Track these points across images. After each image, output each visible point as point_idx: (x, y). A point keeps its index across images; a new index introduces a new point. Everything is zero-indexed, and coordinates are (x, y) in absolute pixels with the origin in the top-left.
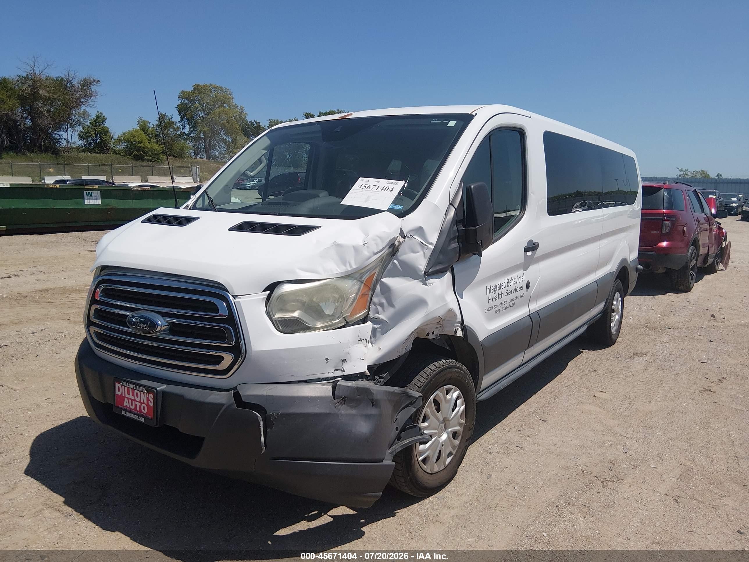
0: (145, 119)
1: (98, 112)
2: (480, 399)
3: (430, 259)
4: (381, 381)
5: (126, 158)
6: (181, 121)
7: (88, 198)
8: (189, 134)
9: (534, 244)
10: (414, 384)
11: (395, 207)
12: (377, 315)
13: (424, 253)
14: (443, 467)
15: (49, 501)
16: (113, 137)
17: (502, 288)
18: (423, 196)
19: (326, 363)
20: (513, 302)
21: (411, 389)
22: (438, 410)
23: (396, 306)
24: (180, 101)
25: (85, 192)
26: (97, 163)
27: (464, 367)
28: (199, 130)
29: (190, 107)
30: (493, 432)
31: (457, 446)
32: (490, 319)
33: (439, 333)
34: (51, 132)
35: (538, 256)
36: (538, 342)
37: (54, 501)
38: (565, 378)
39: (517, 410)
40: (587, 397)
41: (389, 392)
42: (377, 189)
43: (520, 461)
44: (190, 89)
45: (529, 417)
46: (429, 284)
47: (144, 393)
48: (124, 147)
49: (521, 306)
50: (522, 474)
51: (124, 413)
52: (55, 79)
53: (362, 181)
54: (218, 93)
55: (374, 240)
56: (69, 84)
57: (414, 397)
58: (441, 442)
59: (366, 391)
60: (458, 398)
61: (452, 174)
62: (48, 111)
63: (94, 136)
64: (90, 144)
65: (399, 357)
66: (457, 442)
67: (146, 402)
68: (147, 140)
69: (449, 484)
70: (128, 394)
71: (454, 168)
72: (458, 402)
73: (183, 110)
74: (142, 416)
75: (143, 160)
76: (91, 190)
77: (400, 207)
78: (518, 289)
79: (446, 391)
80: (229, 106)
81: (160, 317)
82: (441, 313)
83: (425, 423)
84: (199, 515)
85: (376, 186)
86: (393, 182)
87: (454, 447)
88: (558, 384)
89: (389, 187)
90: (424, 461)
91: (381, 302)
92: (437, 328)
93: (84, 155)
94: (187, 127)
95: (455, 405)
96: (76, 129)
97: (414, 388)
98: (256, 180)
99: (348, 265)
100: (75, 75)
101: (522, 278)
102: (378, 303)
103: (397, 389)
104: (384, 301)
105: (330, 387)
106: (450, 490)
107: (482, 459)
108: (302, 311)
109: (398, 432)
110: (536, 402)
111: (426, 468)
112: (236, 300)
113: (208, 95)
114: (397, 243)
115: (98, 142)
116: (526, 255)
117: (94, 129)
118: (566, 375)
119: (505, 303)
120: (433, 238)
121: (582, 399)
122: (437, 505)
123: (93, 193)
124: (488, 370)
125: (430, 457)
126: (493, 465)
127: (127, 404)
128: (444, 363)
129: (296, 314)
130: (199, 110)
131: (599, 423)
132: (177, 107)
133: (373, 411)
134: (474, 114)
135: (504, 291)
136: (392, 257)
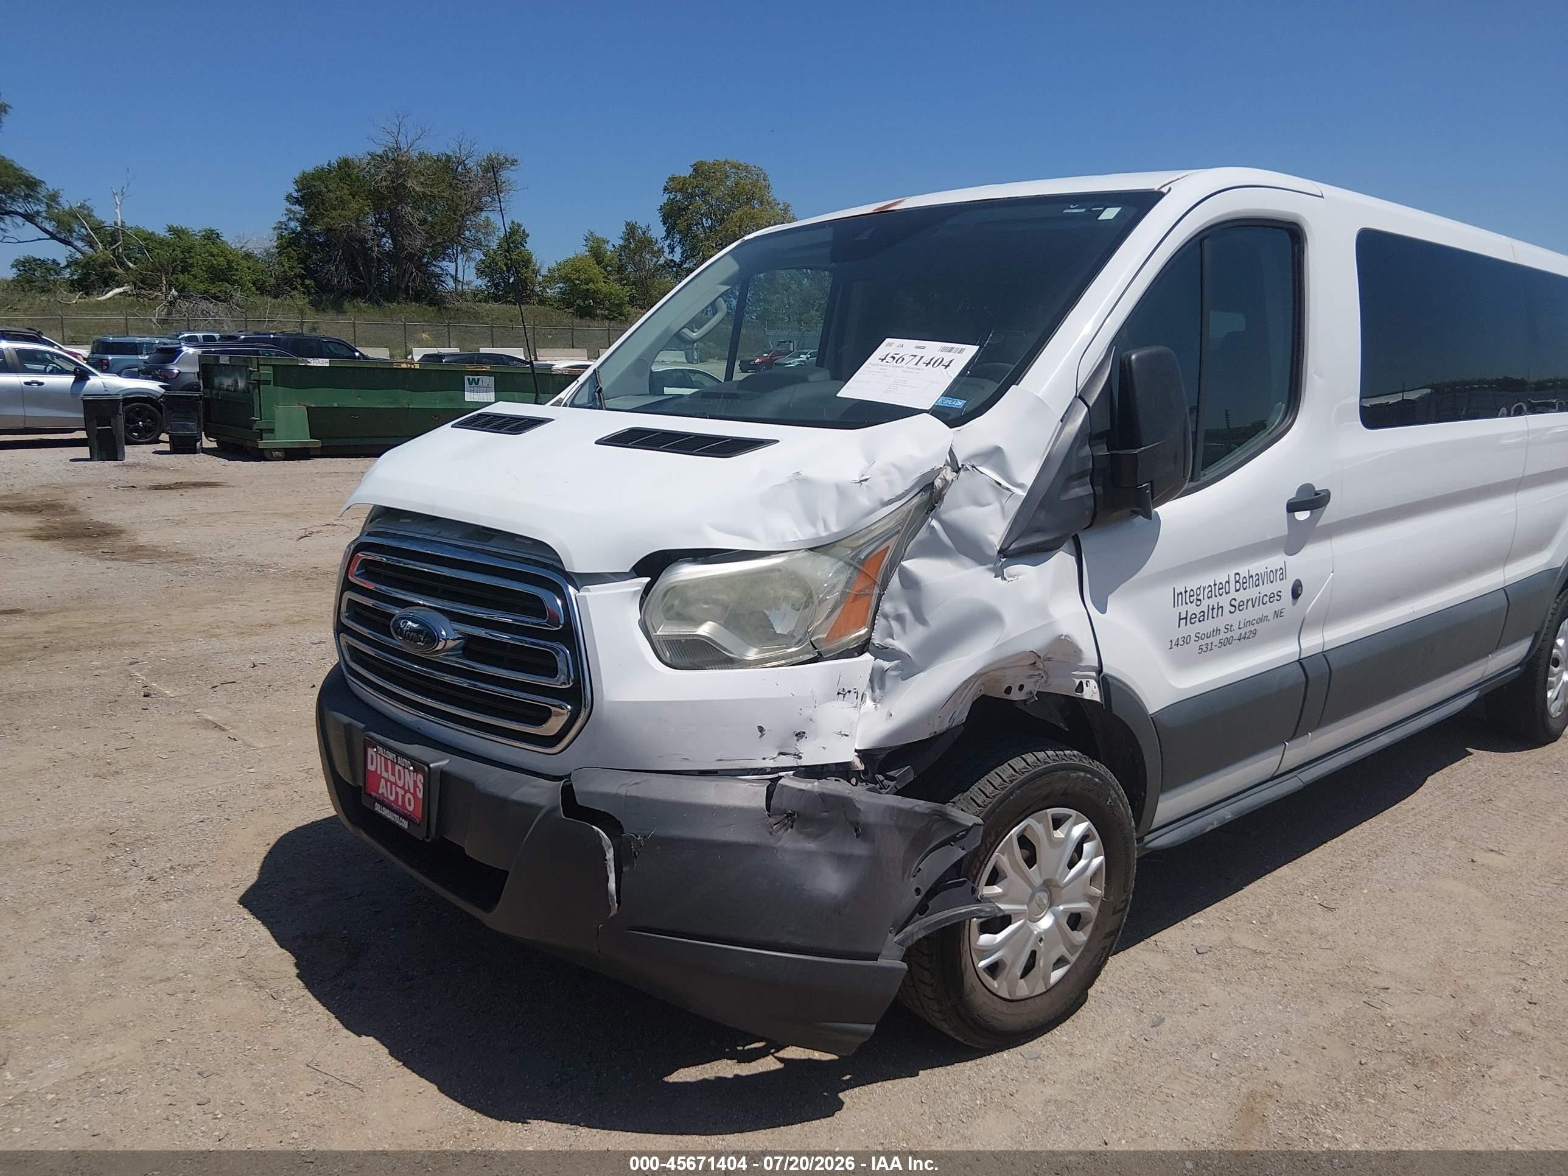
0: (599, 234)
1: (513, 222)
2: (1152, 845)
3: (1015, 521)
4: (889, 786)
5: (561, 312)
6: (666, 238)
7: (472, 389)
8: (682, 262)
9: (1316, 494)
10: (971, 798)
11: (949, 402)
12: (889, 641)
13: (1003, 507)
14: (1040, 989)
15: (250, 967)
16: (539, 271)
17: (1221, 595)
18: (1016, 377)
19: (761, 736)
20: (1252, 628)
21: (962, 810)
22: (1031, 861)
23: (930, 622)
24: (666, 196)
25: (466, 377)
26: (509, 323)
27: (1103, 769)
28: (701, 254)
29: (687, 208)
30: (1196, 922)
31: (1081, 946)
32: (1183, 664)
33: (1037, 690)
34: (427, 262)
35: (1325, 523)
36: (1321, 727)
37: (258, 968)
38: (1411, 813)
39: (1268, 877)
40: (1453, 861)
41: (900, 810)
42: (916, 364)
43: (1243, 995)
44: (687, 172)
45: (1294, 896)
46: (1010, 576)
47: (410, 771)
48: (559, 290)
49: (1277, 636)
50: (1240, 1025)
51: (377, 807)
52: (436, 158)
53: (890, 346)
54: (740, 177)
55: (886, 473)
56: (460, 167)
57: (964, 825)
58: (1035, 932)
59: (843, 804)
60: (1085, 838)
61: (1088, 329)
62: (423, 222)
63: (505, 268)
64: (497, 286)
65: (933, 735)
66: (1081, 937)
67: (412, 791)
68: (601, 276)
69: (1058, 1028)
70: (386, 770)
71: (1096, 315)
72: (1087, 847)
73: (672, 216)
74: (405, 817)
75: (593, 317)
76: (478, 373)
77: (960, 403)
78: (1266, 599)
79: (1053, 819)
80: (762, 203)
81: (445, 620)
82: (1036, 643)
83: (995, 886)
84: (516, 1026)
85: (915, 356)
86: (953, 348)
87: (1072, 948)
88: (1388, 827)
89: (943, 359)
90: (994, 969)
91: (898, 613)
92: (1031, 676)
93: (487, 306)
94: (678, 250)
95: (1079, 851)
96: (472, 255)
97: (969, 806)
98: (805, 354)
99: (821, 525)
100: (472, 150)
101: (1279, 573)
102: (893, 615)
103: (921, 805)
104: (906, 610)
105: (763, 790)
106: (1056, 1041)
107: (1150, 981)
108: (720, 624)
109: (919, 897)
110: (1321, 863)
111: (996, 986)
112: (581, 593)
113: (721, 182)
114: (938, 483)
115: (511, 281)
116: (1292, 522)
117: (506, 256)
118: (1414, 806)
119: (1228, 628)
120: (1027, 473)
121: (1439, 864)
122: (1017, 1070)
123: (480, 380)
124: (1171, 783)
125: (1005, 964)
126: (1173, 997)
127: (384, 791)
128: (1048, 756)
129: (705, 629)
130: (702, 214)
131: (1466, 923)
132: (661, 209)
133: (860, 849)
134: (1164, 190)
135: (1224, 601)
136: (927, 513)
